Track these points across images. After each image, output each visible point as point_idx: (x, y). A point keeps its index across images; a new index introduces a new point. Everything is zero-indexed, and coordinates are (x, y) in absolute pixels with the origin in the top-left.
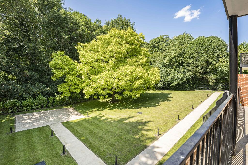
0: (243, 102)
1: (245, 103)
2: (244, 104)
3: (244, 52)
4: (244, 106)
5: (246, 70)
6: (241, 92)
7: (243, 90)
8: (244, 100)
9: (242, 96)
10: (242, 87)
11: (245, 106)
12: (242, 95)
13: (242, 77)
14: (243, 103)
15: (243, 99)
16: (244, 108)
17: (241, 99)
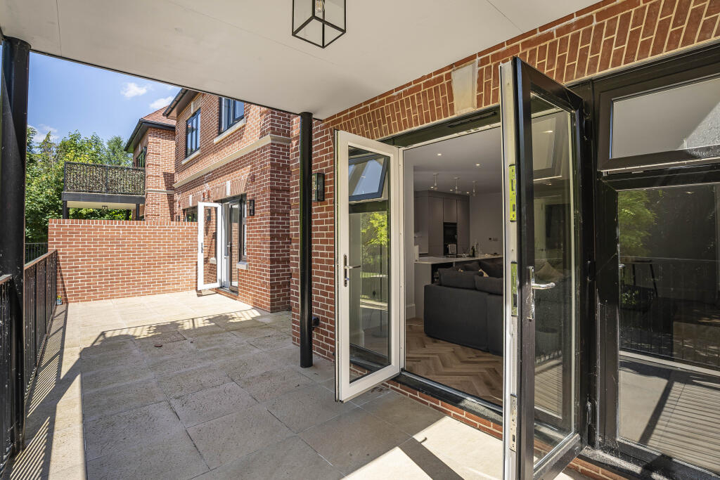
0: (65, 293)
1: (69, 296)
2: (66, 299)
3: (75, 161)
4: (67, 303)
5: (79, 209)
6: (60, 268)
7: (66, 261)
8: (67, 288)
9: (62, 279)
10: (61, 254)
11: (71, 302)
12: (61, 275)
13: (62, 226)
14: (66, 296)
15: (64, 286)
16: (66, 311)
17: (60, 286)
